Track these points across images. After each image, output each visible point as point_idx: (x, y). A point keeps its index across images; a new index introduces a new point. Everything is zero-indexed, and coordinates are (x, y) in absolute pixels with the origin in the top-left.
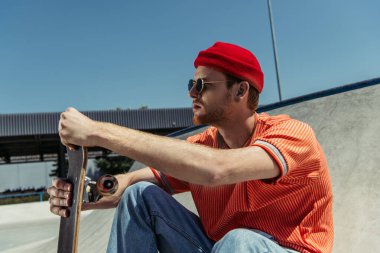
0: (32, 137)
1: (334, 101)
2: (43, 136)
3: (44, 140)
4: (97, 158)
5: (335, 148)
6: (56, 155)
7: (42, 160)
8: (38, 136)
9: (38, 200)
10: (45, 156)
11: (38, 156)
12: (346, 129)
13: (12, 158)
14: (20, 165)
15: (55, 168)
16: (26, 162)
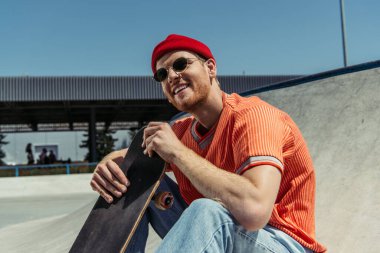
0: (60, 103)
1: (363, 78)
2: (73, 102)
3: (74, 106)
4: (132, 129)
5: (356, 129)
6: (86, 124)
7: (71, 129)
8: (67, 102)
9: (65, 173)
10: (75, 124)
11: (68, 125)
12: (371, 109)
13: (39, 125)
14: (49, 134)
15: (86, 139)
16: (55, 131)
